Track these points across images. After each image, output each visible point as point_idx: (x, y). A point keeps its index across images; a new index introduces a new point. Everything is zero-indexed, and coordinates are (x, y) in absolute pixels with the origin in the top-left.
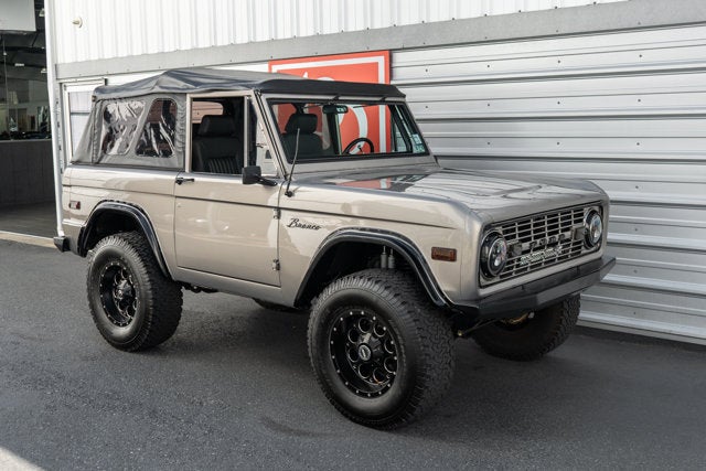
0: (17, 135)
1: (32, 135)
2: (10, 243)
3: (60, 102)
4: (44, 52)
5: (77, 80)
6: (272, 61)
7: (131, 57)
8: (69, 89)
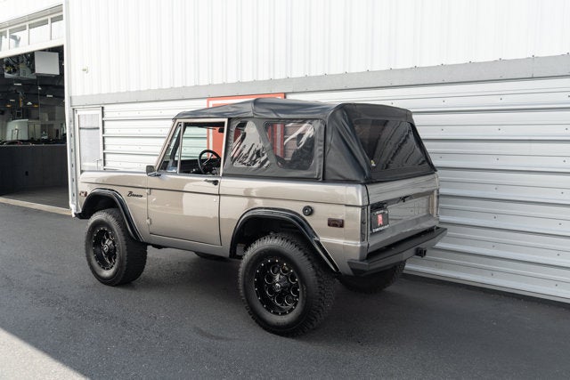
0: (46, 142)
1: (56, 141)
2: (39, 211)
3: (73, 121)
4: (63, 87)
5: (85, 107)
6: (210, 98)
7: (119, 93)
8: (79, 113)
